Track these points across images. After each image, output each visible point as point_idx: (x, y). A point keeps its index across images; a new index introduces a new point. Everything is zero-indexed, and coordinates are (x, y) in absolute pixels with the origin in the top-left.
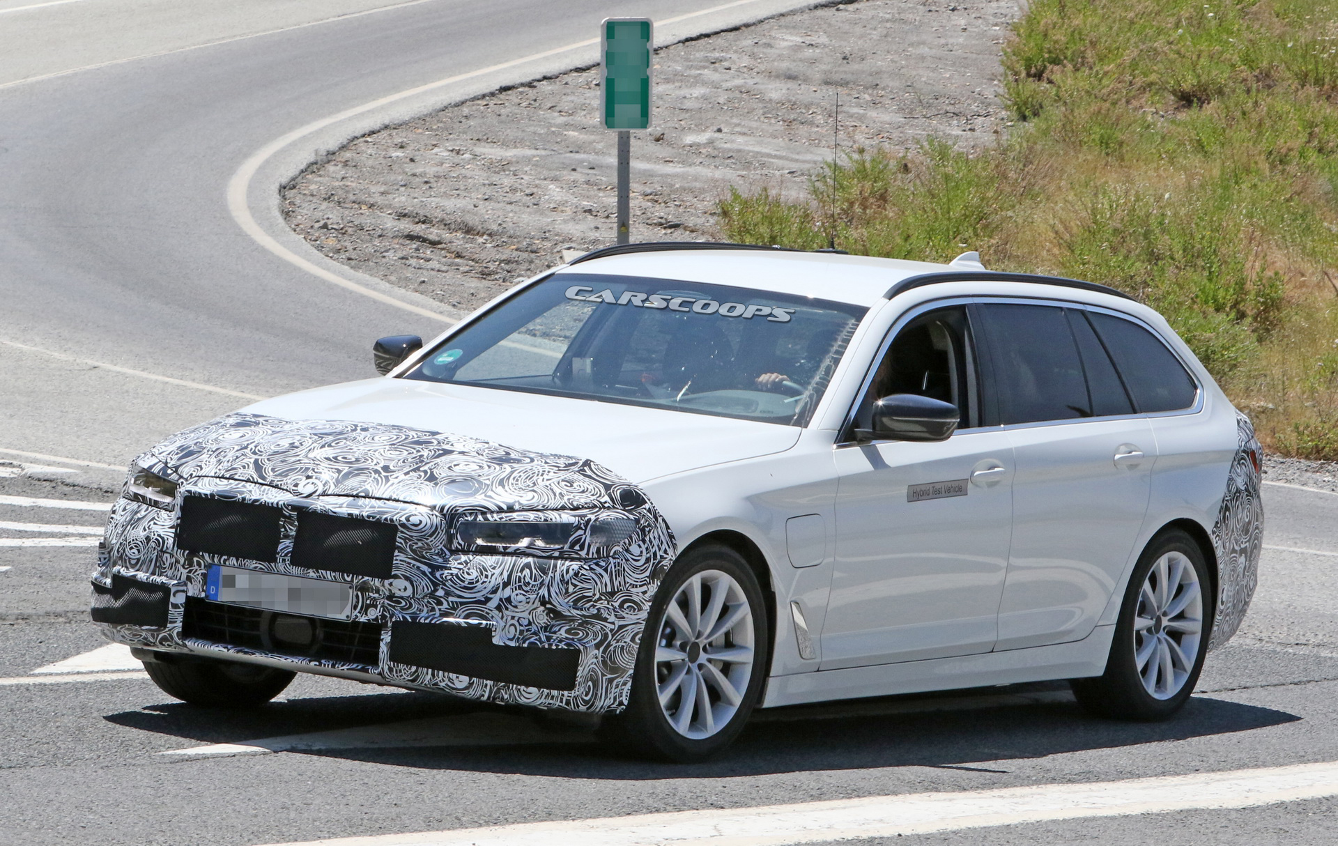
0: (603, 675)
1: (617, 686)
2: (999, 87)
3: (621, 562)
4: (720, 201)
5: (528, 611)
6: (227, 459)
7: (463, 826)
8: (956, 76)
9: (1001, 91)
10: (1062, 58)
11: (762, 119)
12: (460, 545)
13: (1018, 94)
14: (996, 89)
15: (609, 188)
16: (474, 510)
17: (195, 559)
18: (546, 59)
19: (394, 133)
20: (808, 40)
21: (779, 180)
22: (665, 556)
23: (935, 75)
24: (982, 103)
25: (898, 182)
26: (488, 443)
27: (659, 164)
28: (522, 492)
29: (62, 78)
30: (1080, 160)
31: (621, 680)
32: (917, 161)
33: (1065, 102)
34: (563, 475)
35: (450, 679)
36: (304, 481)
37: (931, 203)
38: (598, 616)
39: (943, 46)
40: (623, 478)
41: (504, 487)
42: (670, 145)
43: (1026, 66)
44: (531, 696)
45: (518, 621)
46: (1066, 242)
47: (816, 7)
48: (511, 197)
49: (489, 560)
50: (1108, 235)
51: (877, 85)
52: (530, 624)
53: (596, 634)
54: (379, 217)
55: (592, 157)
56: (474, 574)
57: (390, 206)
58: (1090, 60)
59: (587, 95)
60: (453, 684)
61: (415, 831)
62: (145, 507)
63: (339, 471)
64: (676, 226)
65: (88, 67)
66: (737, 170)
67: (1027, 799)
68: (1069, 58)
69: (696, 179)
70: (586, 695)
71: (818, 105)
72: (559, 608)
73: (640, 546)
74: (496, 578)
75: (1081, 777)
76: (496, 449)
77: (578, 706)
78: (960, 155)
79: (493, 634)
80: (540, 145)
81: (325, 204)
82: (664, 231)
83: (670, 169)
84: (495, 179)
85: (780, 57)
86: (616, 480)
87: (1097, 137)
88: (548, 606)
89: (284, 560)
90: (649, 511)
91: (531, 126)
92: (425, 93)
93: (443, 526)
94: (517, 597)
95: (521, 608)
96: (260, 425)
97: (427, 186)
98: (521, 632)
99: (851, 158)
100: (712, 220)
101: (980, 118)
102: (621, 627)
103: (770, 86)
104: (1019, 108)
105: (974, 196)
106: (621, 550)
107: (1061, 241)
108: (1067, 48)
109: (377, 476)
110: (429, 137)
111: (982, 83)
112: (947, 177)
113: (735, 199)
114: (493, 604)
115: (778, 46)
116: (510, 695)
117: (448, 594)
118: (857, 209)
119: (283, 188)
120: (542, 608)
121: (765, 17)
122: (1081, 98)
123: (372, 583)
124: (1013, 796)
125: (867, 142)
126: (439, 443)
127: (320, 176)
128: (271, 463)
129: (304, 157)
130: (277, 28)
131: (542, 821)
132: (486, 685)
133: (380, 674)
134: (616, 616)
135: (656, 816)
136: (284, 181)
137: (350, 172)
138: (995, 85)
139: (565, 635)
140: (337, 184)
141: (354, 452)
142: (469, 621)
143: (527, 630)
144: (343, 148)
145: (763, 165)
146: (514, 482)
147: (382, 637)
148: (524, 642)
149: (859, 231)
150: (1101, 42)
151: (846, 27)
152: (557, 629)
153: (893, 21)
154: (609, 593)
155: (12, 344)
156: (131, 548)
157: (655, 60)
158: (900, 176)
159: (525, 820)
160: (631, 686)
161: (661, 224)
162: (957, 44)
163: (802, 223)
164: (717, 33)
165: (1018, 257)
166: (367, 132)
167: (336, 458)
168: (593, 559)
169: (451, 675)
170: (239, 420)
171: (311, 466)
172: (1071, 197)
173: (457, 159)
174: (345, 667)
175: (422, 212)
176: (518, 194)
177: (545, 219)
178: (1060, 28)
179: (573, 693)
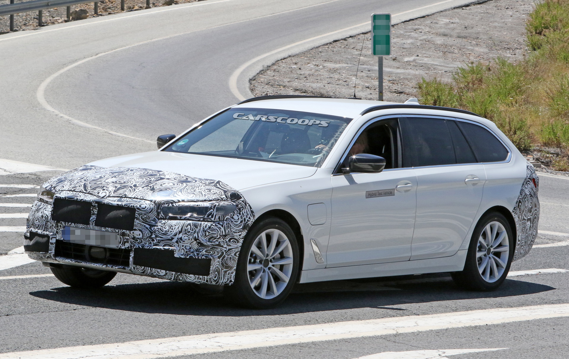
0: (222, 269)
1: (229, 274)
2: (525, 38)
3: (229, 222)
4: (418, 83)
5: (189, 243)
6: (74, 183)
7: (319, 323)
8: (508, 34)
9: (526, 39)
10: (549, 26)
11: (434, 51)
12: (162, 216)
13: (532, 40)
14: (524, 38)
15: (375, 78)
16: (168, 202)
17: (59, 224)
18: (351, 29)
19: (293, 58)
20: (451, 21)
21: (441, 74)
22: (249, 220)
23: (500, 33)
24: (519, 44)
25: (486, 75)
26: (180, 175)
27: (394, 69)
28: (189, 194)
29: (166, 39)
30: (556, 65)
31: (231, 272)
32: (494, 67)
33: (550, 43)
34: (207, 187)
35: (158, 272)
36: (102, 191)
37: (499, 83)
38: (219, 245)
39: (503, 22)
40: (233, 188)
41: (182, 192)
42: (399, 62)
43: (535, 30)
44: (191, 278)
45: (185, 247)
46: (551, 97)
47: (454, 8)
48: (338, 82)
49: (173, 222)
50: (567, 94)
51: (478, 38)
52: (190, 248)
53: (218, 252)
54: (287, 90)
55: (369, 67)
56: (167, 228)
57: (291, 87)
58: (560, 27)
59: (367, 43)
60: (159, 273)
61: (301, 325)
62: (43, 203)
63: (116, 187)
64: (401, 93)
65: (175, 35)
66: (425, 71)
67: (536, 310)
68: (552, 26)
69: (409, 75)
70: (215, 278)
71: (455, 45)
72: (202, 242)
73: (238, 216)
74: (176, 230)
75: (557, 302)
76: (183, 177)
77: (212, 282)
78: (510, 64)
79: (175, 253)
80: (349, 62)
81: (267, 86)
82: (397, 95)
83: (399, 71)
84: (332, 75)
85: (441, 28)
86: (229, 189)
87: (563, 57)
88: (198, 241)
89: (92, 224)
90: (243, 201)
91: (345, 55)
92: (305, 43)
93: (155, 208)
94: (185, 237)
95: (186, 242)
96: (92, 170)
97: (306, 79)
98: (187, 252)
99: (468, 66)
100: (415, 90)
101: (518, 50)
102: (229, 249)
103: (437, 39)
104: (532, 46)
105: (516, 80)
106: (230, 218)
107: (549, 96)
108: (551, 23)
109: (131, 189)
110: (306, 60)
111: (518, 36)
112: (505, 73)
113: (424, 82)
114: (174, 240)
115: (440, 23)
116: (183, 278)
117: (156, 236)
118: (471, 85)
119: (250, 80)
120: (195, 242)
121: (435, 12)
122: (556, 42)
123: (126, 233)
124: (530, 309)
125: (475, 60)
126: (160, 175)
127: (265, 75)
128: (90, 184)
129: (259, 68)
130: (248, 19)
131: (349, 321)
132: (172, 274)
133: (130, 270)
134: (227, 245)
135: (393, 318)
136: (251, 77)
137: (276, 73)
138: (524, 37)
139: (205, 253)
140: (271, 78)
141: (124, 179)
142: (165, 247)
143: (189, 251)
144: (273, 64)
145: (434, 69)
146: (186, 190)
147: (131, 255)
148: (187, 256)
149: (471, 94)
150: (564, 20)
151: (466, 16)
152: (201, 250)
153: (484, 13)
154: (224, 235)
155: (147, 141)
156: (36, 221)
157: (392, 29)
158: (487, 72)
159: (342, 320)
160: (235, 274)
161: (395, 92)
162: (509, 22)
163: (450, 91)
164: (416, 19)
165: (533, 103)
166: (283, 58)
167: (116, 182)
168: (217, 221)
169: (158, 270)
170: (84, 168)
171: (105, 185)
172: (553, 79)
173: (317, 68)
174: (117, 267)
175: (304, 89)
176: (341, 81)
177: (351, 91)
178: (548, 15)
179: (209, 277)
